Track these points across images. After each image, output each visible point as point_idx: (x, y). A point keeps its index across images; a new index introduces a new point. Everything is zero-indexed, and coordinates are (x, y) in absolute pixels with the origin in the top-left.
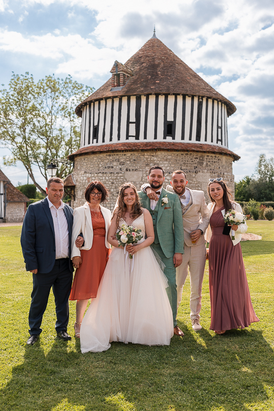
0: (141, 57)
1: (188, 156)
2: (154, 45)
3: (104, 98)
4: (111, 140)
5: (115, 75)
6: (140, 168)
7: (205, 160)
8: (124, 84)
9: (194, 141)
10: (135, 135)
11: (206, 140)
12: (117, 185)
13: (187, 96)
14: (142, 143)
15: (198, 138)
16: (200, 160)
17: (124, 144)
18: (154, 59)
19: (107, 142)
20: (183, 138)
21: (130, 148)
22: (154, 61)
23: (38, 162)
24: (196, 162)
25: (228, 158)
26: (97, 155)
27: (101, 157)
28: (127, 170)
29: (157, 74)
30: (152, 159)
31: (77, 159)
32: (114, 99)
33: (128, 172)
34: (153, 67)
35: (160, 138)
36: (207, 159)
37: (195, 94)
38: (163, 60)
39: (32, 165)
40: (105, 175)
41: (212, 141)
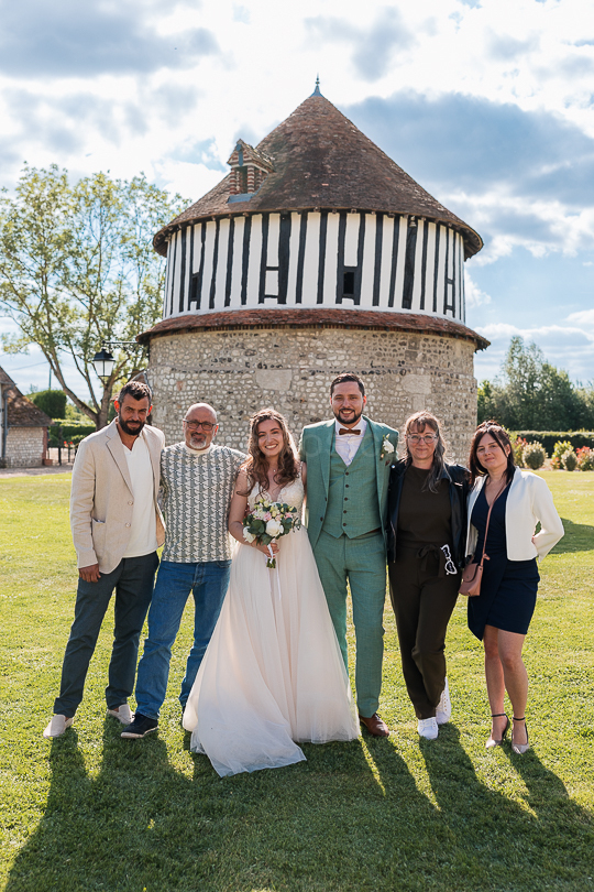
0: (290, 134)
1: (387, 338)
2: (317, 111)
3: (215, 216)
4: (227, 303)
5: (237, 169)
6: (288, 362)
7: (421, 347)
8: (256, 188)
9: (398, 308)
10: (277, 294)
11: (422, 307)
12: (239, 397)
13: (385, 216)
14: (293, 312)
15: (407, 303)
16: (410, 347)
17: (254, 313)
18: (316, 137)
19: (220, 306)
20: (376, 302)
21: (267, 322)
22: (317, 143)
23: (71, 347)
24: (403, 351)
25: (467, 343)
26: (199, 335)
27: (207, 339)
28: (260, 366)
29: (324, 170)
30: (312, 345)
31: (157, 342)
32: (235, 219)
33: (263, 372)
34: (315, 155)
35: (329, 301)
36: (424, 346)
37: (401, 212)
38: (335, 142)
39: (58, 351)
40: (214, 376)
41: (435, 310)
